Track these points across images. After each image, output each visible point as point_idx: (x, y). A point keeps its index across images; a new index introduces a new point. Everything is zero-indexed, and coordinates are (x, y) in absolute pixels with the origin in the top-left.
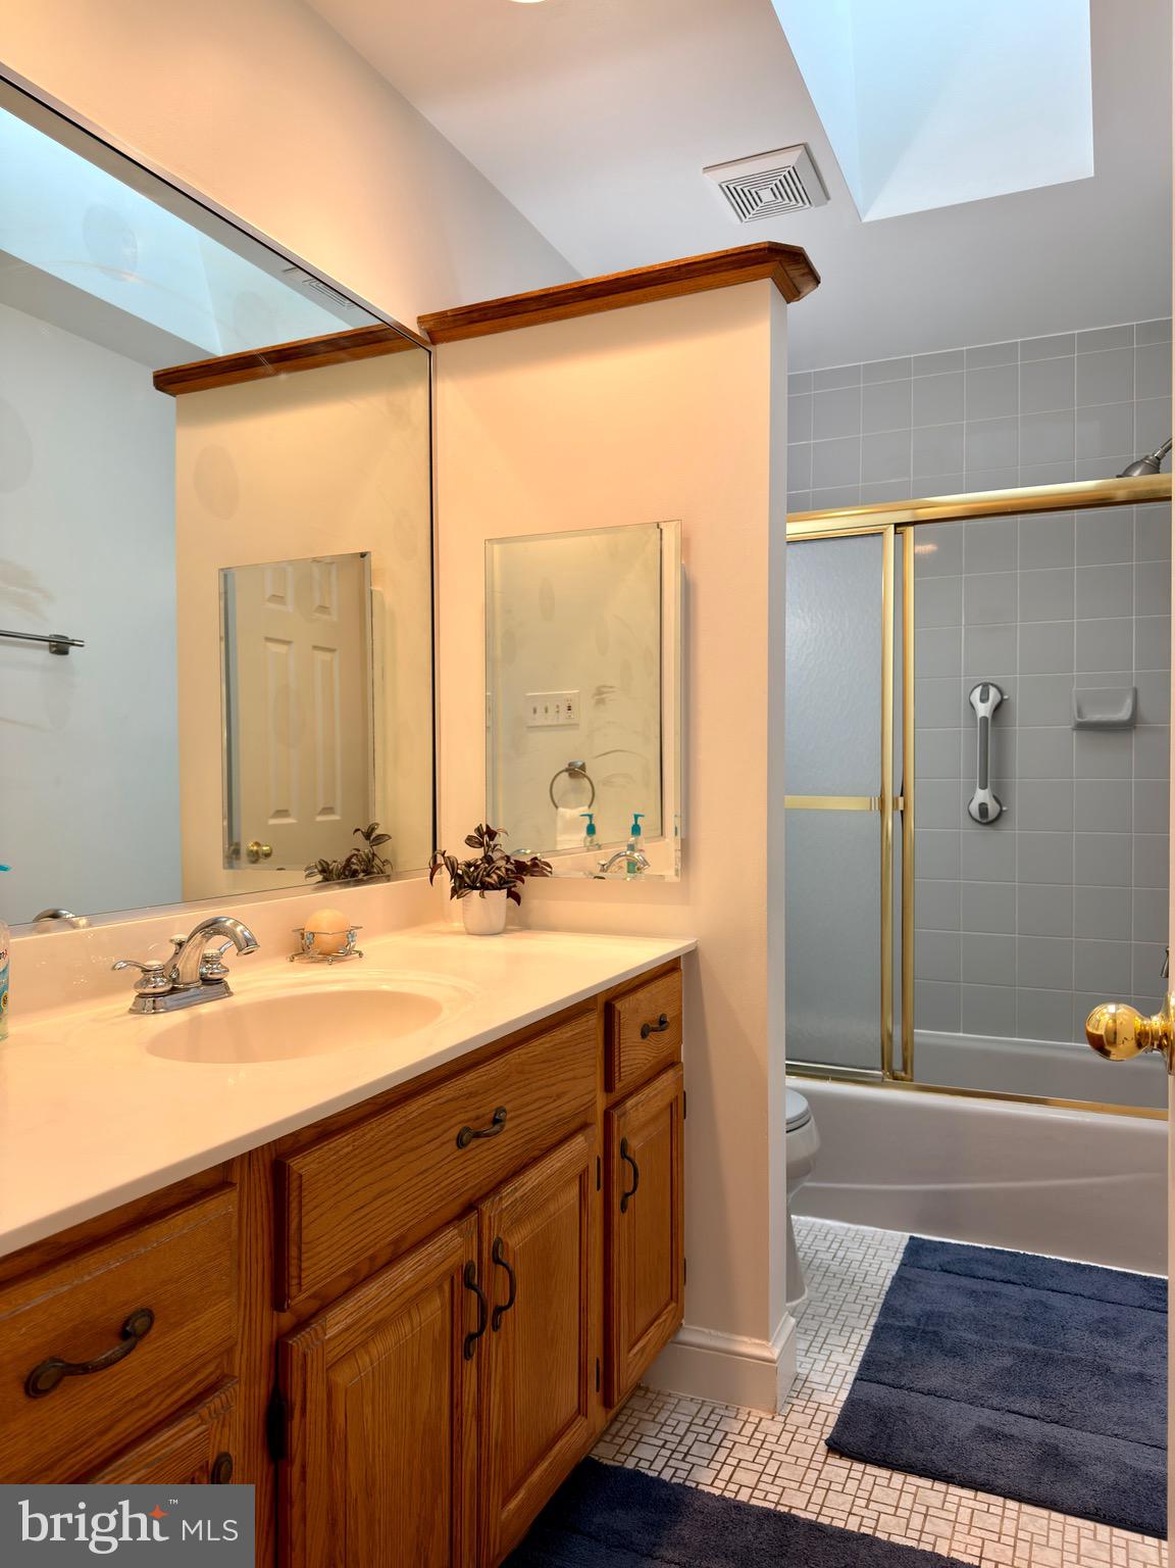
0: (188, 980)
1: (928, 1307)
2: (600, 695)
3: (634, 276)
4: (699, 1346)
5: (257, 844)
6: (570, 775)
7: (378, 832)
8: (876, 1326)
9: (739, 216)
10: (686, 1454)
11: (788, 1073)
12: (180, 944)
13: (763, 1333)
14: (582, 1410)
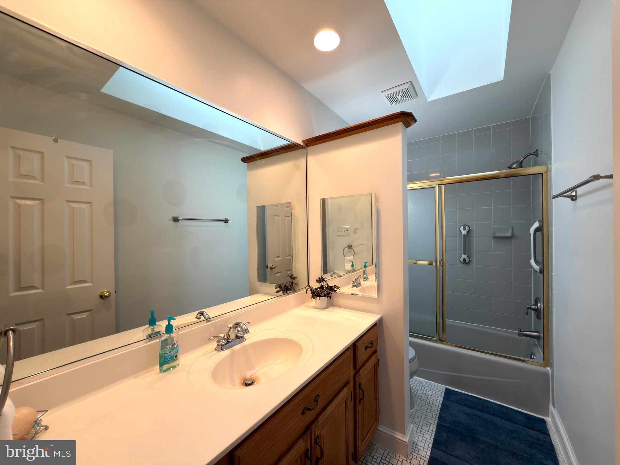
0: (232, 339)
1: (454, 419)
2: (355, 231)
3: (360, 125)
4: (384, 433)
5: (272, 265)
6: (348, 248)
7: (294, 276)
9: (391, 104)
11: (410, 336)
12: (230, 328)
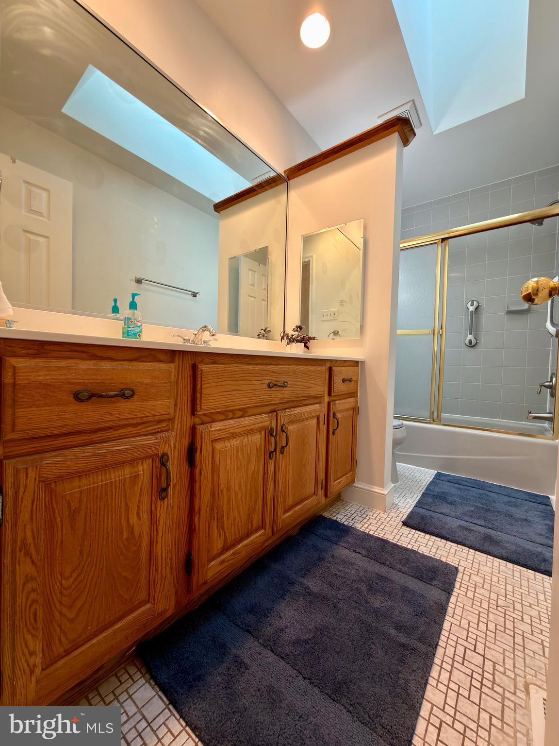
1: (442, 490)
4: (361, 488)
6: (334, 335)
8: (423, 493)
10: (353, 519)
13: (382, 486)
14: (315, 493)
